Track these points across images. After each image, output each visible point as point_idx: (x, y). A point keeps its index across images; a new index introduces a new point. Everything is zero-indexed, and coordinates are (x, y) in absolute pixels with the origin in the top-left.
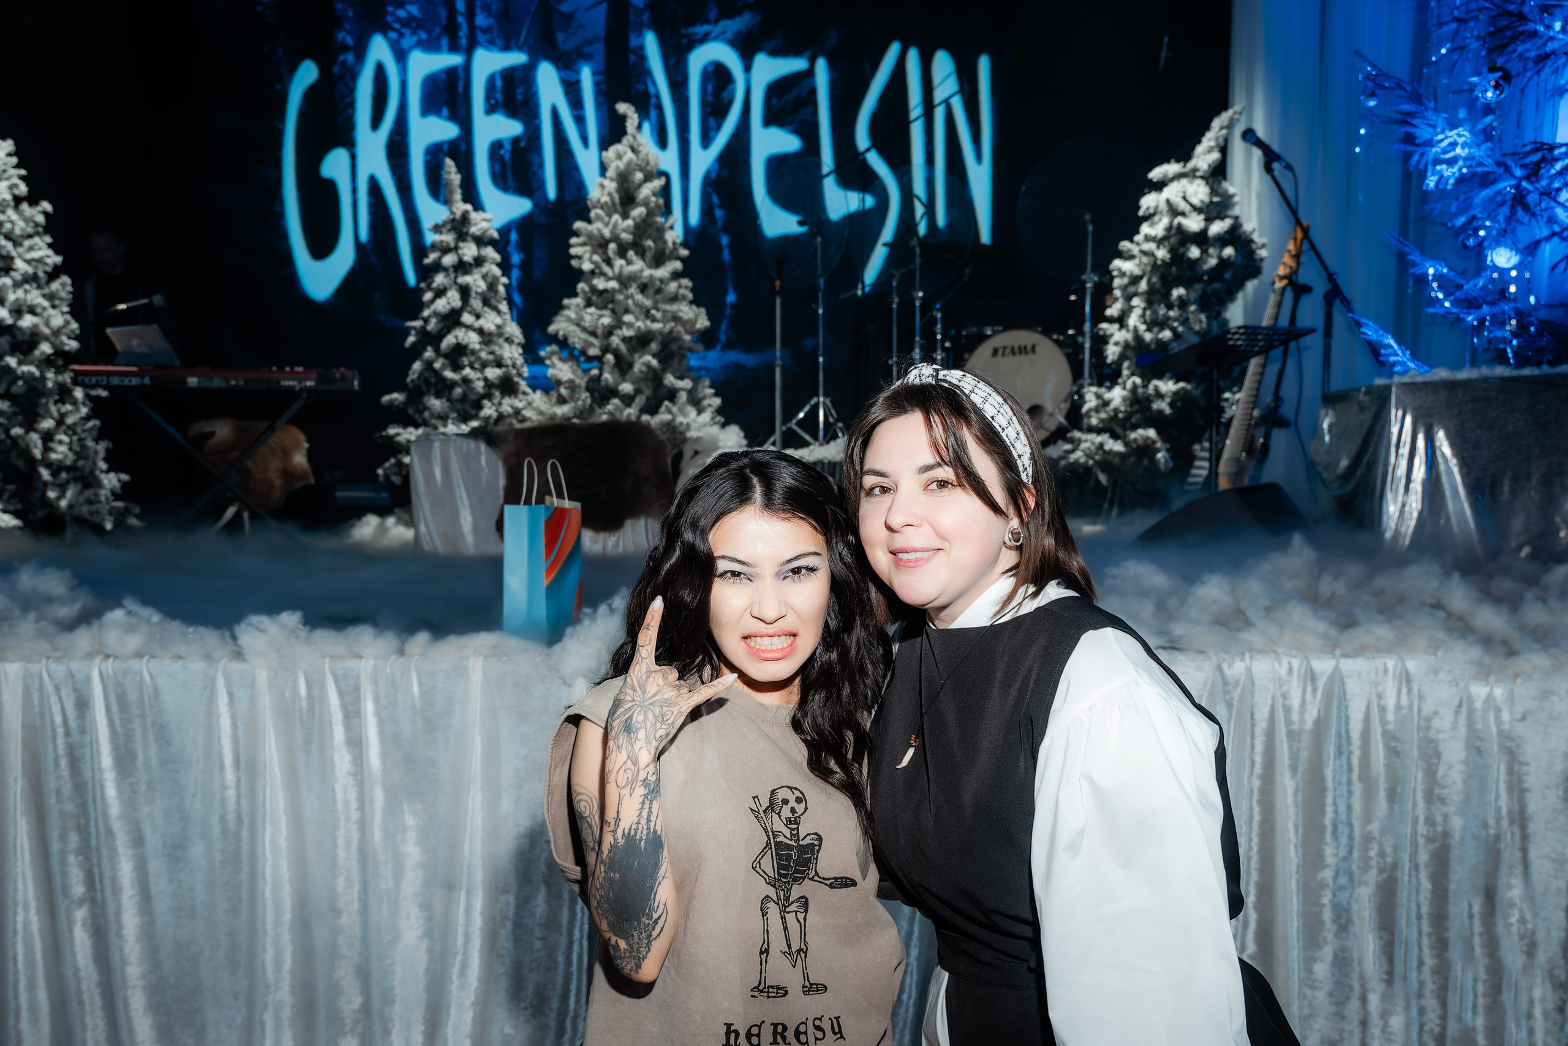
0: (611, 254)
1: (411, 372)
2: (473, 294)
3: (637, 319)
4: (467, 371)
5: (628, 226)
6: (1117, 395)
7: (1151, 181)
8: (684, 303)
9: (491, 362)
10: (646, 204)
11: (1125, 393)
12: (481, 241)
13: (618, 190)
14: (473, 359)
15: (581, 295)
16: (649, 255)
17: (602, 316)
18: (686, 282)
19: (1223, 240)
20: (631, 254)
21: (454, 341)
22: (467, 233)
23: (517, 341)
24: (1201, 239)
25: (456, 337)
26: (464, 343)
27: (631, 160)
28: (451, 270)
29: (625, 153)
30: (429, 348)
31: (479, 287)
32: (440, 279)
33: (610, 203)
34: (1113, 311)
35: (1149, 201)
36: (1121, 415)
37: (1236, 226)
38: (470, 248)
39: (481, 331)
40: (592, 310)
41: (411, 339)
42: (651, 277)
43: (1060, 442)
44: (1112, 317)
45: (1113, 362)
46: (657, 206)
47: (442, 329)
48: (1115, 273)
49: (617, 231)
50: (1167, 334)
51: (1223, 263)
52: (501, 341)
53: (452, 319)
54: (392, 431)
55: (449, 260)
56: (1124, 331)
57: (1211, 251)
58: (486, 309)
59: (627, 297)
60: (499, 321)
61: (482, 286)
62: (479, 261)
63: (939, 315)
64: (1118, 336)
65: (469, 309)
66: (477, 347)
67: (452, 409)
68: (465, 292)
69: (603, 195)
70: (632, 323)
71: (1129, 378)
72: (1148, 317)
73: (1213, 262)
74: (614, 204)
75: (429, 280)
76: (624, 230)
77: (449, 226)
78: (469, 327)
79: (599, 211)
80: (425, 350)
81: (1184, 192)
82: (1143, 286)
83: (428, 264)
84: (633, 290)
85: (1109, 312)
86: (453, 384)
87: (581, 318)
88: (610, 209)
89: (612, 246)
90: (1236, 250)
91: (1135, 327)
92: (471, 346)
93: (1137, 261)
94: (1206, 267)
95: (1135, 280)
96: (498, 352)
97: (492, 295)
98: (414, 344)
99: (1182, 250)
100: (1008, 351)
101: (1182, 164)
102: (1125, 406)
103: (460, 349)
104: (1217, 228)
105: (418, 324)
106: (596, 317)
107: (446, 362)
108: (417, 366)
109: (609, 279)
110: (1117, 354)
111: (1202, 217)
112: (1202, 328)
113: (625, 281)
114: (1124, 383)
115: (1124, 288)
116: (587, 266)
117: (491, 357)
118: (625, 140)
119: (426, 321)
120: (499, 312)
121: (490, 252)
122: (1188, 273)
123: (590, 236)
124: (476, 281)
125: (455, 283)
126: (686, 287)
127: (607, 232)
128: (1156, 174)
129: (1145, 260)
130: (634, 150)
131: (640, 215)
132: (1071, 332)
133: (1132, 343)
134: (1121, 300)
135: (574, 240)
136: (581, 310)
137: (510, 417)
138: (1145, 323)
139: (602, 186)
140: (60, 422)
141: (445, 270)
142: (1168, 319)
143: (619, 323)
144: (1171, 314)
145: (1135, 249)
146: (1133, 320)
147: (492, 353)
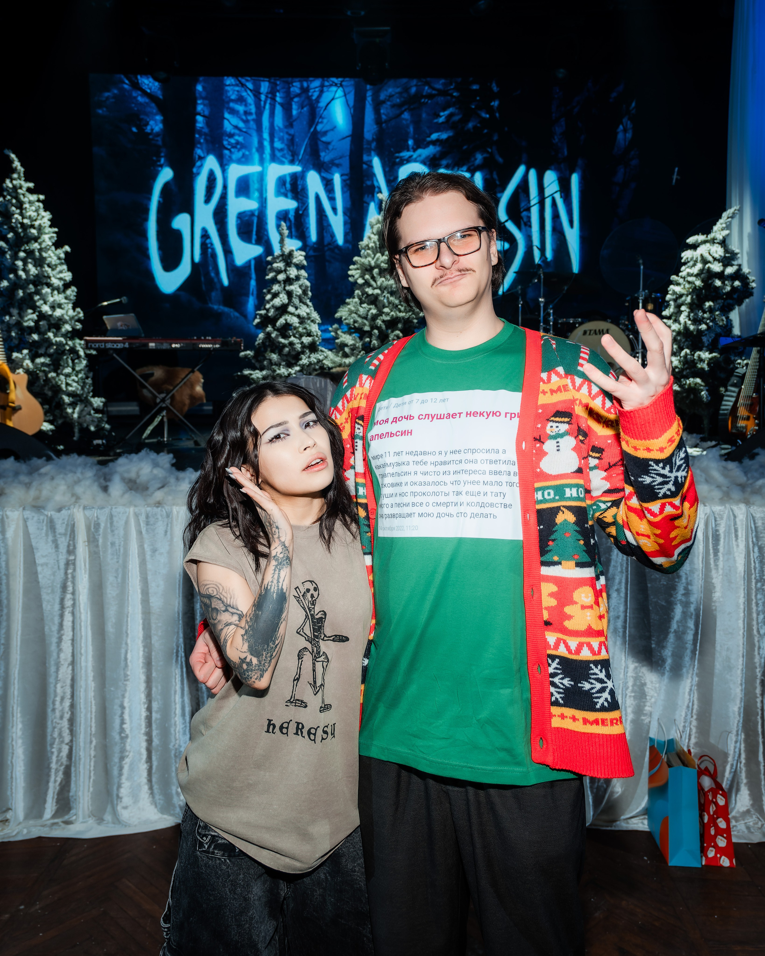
0: (375, 275)
1: (257, 339)
2: (294, 296)
3: (391, 311)
4: (292, 339)
7: (687, 244)
9: (304, 333)
12: (299, 267)
14: (295, 332)
15: (357, 297)
17: (370, 309)
19: (732, 277)
20: (386, 275)
21: (284, 322)
22: (291, 263)
24: (720, 275)
25: (286, 320)
26: (289, 323)
28: (282, 283)
30: (270, 326)
31: (298, 292)
32: (275, 288)
33: (374, 247)
34: (667, 313)
35: (687, 255)
37: (739, 270)
38: (293, 271)
39: (298, 316)
40: (365, 305)
47: (277, 315)
48: (670, 292)
49: (379, 262)
50: (703, 327)
51: (734, 289)
52: (309, 321)
53: (283, 310)
54: (246, 372)
55: (281, 277)
56: (677, 324)
57: (726, 282)
58: (301, 304)
59: (385, 299)
60: (307, 311)
61: (300, 292)
62: (298, 278)
63: (551, 312)
65: (292, 304)
66: (298, 325)
67: (283, 360)
68: (290, 294)
69: (369, 242)
70: (389, 313)
72: (692, 317)
73: (728, 288)
74: (376, 247)
75: (269, 288)
76: (382, 262)
77: (281, 258)
78: (292, 314)
79: (369, 251)
80: (268, 327)
81: (710, 250)
82: (687, 299)
83: (268, 279)
84: (385, 293)
85: (664, 313)
86: (284, 346)
87: (358, 310)
88: (374, 250)
89: (376, 271)
90: (740, 283)
91: (684, 322)
92: (294, 325)
93: (682, 286)
94: (724, 291)
95: (681, 296)
96: (308, 328)
98: (258, 324)
99: (710, 281)
101: (705, 236)
103: (287, 327)
104: (730, 270)
105: (262, 312)
106: (367, 309)
107: (278, 333)
108: (262, 335)
109: (374, 288)
111: (721, 264)
112: (723, 324)
113: (383, 290)
115: (675, 300)
116: (360, 281)
117: (304, 331)
119: (268, 310)
120: (308, 306)
121: (303, 273)
122: (714, 294)
123: (363, 265)
124: (295, 288)
125: (284, 289)
127: (373, 263)
128: (691, 240)
129: (687, 286)
133: (682, 331)
134: (673, 307)
135: (352, 267)
136: (357, 305)
137: (315, 364)
138: (690, 320)
139: (370, 238)
140: (73, 369)
141: (279, 282)
142: (704, 318)
143: (381, 313)
144: (705, 315)
145: (681, 281)
146: (683, 318)
147: (305, 328)
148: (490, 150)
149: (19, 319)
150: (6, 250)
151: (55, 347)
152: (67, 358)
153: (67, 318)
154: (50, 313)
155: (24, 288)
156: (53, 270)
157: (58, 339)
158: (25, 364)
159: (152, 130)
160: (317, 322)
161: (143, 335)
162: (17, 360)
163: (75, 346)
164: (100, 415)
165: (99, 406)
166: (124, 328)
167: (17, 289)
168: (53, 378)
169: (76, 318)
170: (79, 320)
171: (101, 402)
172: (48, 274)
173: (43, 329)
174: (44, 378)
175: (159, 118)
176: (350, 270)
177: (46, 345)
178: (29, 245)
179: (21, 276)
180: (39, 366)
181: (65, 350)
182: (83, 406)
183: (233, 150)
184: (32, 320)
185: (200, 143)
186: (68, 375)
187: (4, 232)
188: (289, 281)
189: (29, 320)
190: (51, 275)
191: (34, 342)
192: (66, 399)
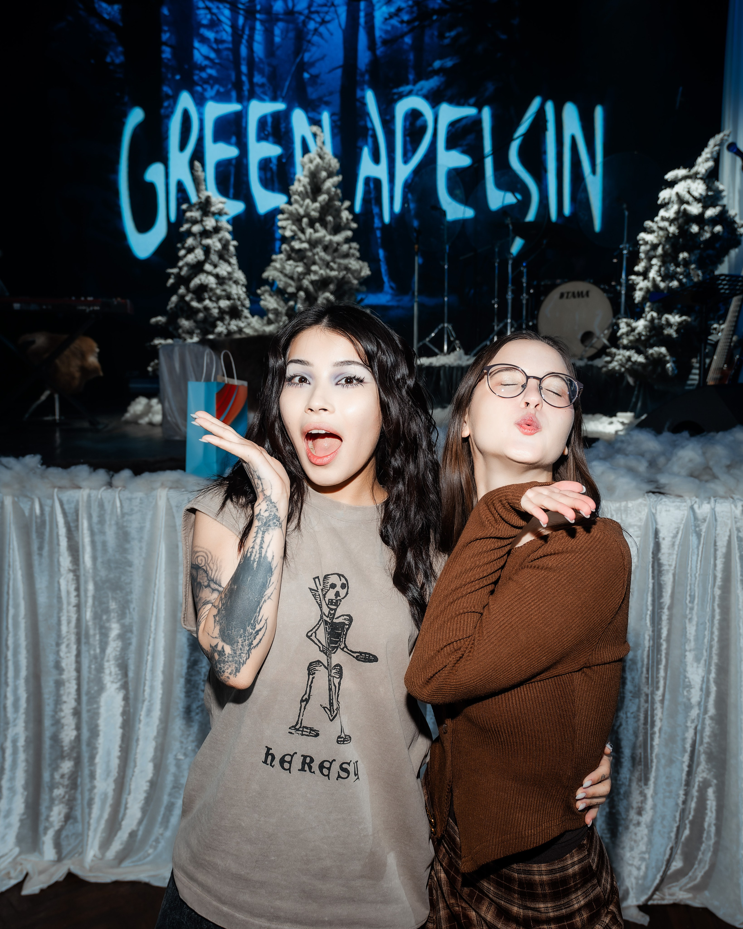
0: (304, 225)
1: (170, 303)
2: (212, 251)
3: (321, 268)
4: (207, 302)
5: (316, 208)
6: (641, 325)
7: (666, 180)
8: (353, 259)
9: (224, 296)
10: (327, 192)
11: (646, 323)
13: (310, 183)
14: (211, 294)
15: (284, 253)
16: (329, 227)
17: (297, 266)
18: (355, 245)
19: (714, 221)
20: (317, 225)
21: (199, 282)
22: (209, 212)
24: (699, 219)
25: (200, 280)
26: (205, 283)
27: (319, 163)
28: (198, 236)
29: (315, 160)
30: (182, 287)
31: (216, 246)
32: (190, 241)
33: (304, 192)
34: (640, 268)
35: (665, 194)
36: (643, 338)
37: (724, 212)
38: (210, 221)
39: (217, 276)
40: (291, 262)
41: (171, 281)
42: (331, 241)
43: (604, 356)
44: (639, 272)
45: (639, 303)
46: (336, 194)
47: (191, 275)
48: (641, 242)
49: (308, 211)
50: (675, 284)
51: (714, 236)
52: (231, 283)
53: (198, 268)
54: (156, 341)
55: (196, 229)
56: (646, 282)
57: (706, 228)
58: (221, 262)
59: (314, 255)
60: (230, 269)
61: (218, 246)
62: (217, 230)
63: (525, 270)
64: (642, 284)
65: (209, 261)
66: (214, 286)
67: (197, 327)
68: (207, 250)
69: (299, 186)
70: (317, 271)
71: (649, 312)
72: (662, 272)
73: (707, 235)
74: (307, 192)
75: (183, 242)
76: (314, 210)
77: (197, 207)
78: (209, 273)
79: (296, 197)
80: (179, 288)
81: (690, 188)
82: (660, 251)
83: (183, 232)
84: (319, 250)
85: (636, 269)
86: (198, 311)
87: (283, 268)
88: (304, 195)
89: (305, 220)
90: (723, 228)
91: (654, 278)
92: (210, 286)
93: (656, 234)
94: (702, 239)
95: (654, 247)
96: (229, 290)
97: (225, 252)
98: (173, 285)
99: (686, 227)
100: (570, 295)
101: (687, 169)
102: (646, 331)
103: (203, 288)
104: (711, 212)
105: (175, 271)
106: (293, 267)
107: (194, 296)
108: (174, 299)
109: (302, 242)
110: (641, 297)
111: (701, 204)
112: (699, 280)
113: (313, 244)
114: (646, 316)
115: (647, 253)
116: (288, 233)
119: (181, 268)
120: (230, 263)
121: (225, 225)
122: (691, 243)
123: (291, 214)
124: (214, 243)
125: (201, 244)
126: (355, 249)
127: (301, 211)
128: (670, 176)
129: (661, 233)
130: (320, 157)
131: (324, 200)
132: (613, 283)
133: (652, 289)
134: (645, 261)
135: (280, 216)
136: (283, 262)
137: (235, 332)
138: (660, 275)
139: (299, 181)
141: (194, 235)
142: (676, 273)
143: (308, 271)
144: (679, 270)
145: (654, 226)
146: (652, 274)
147: (224, 290)
160: (241, 283)
175: (120, 49)
183: (205, 86)
185: (168, 79)
188: (206, 234)
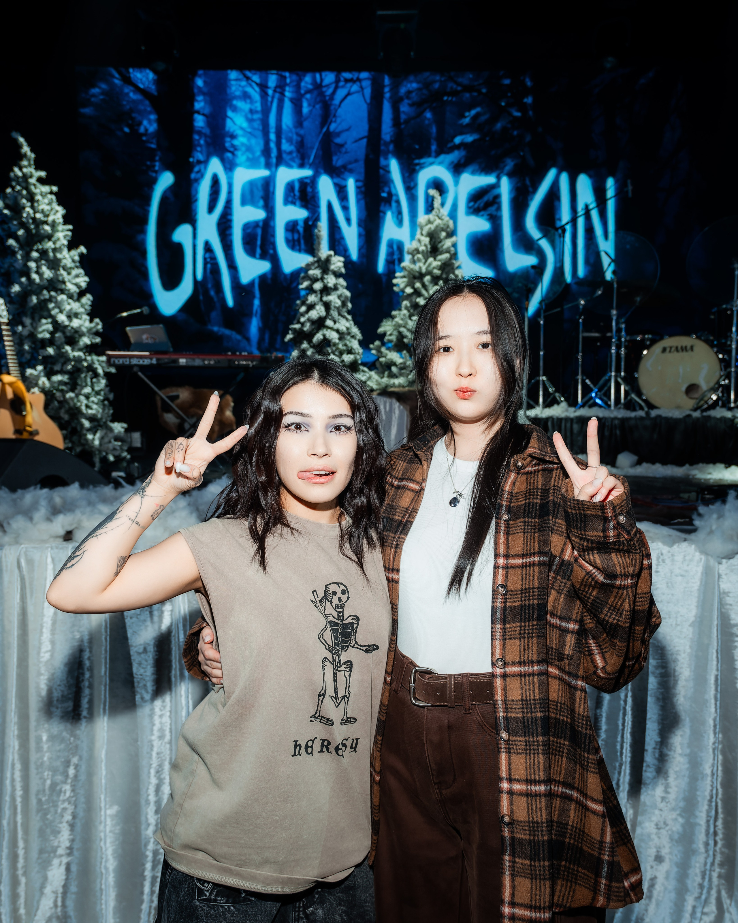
0: (427, 283)
2: (333, 308)
5: (438, 266)
9: (345, 351)
10: (448, 251)
12: (337, 275)
13: (430, 242)
14: (334, 349)
15: (405, 309)
21: (322, 337)
22: (329, 269)
23: (358, 338)
25: (323, 335)
26: (328, 338)
27: (439, 224)
28: (320, 293)
29: (435, 220)
31: (336, 303)
32: (312, 299)
33: (425, 251)
39: (338, 331)
41: (291, 336)
47: (313, 330)
49: (431, 268)
53: (320, 324)
55: (318, 286)
58: (340, 317)
60: (348, 324)
61: (338, 303)
62: (336, 287)
63: (623, 326)
65: (330, 317)
66: (337, 341)
68: (328, 306)
74: (427, 251)
76: (434, 268)
77: (316, 265)
78: (331, 329)
80: (302, 343)
87: (407, 323)
88: (426, 254)
89: (427, 278)
92: (333, 341)
96: (349, 345)
97: (342, 308)
98: (291, 340)
100: (673, 349)
103: (326, 343)
105: (296, 326)
116: (409, 290)
117: (345, 348)
118: (434, 212)
119: (303, 324)
120: (347, 320)
121: (342, 282)
123: (411, 271)
124: (334, 299)
125: (321, 300)
127: (424, 270)
130: (440, 218)
131: (445, 258)
135: (397, 274)
136: (405, 318)
140: (93, 389)
141: (315, 292)
147: (346, 345)
148: (522, 154)
149: (32, 330)
150: (17, 249)
151: (73, 363)
152: (86, 377)
153: (84, 330)
154: (67, 323)
155: (38, 294)
156: (69, 274)
157: (76, 354)
158: (40, 382)
159: (146, 130)
161: (171, 350)
162: (31, 377)
163: (93, 362)
164: (120, 443)
165: (120, 432)
166: (150, 341)
167: (31, 295)
168: (72, 399)
169: (94, 330)
170: (97, 334)
171: (123, 428)
172: (63, 279)
173: (58, 343)
174: (62, 399)
175: (153, 117)
176: (395, 278)
177: (62, 360)
178: (43, 243)
179: (34, 280)
180: (56, 385)
181: (83, 366)
182: (104, 431)
183: (236, 153)
184: (48, 331)
185: (200, 146)
186: (87, 397)
187: (13, 228)
188: (326, 290)
189: (44, 331)
190: (66, 279)
191: (50, 356)
192: (87, 424)
